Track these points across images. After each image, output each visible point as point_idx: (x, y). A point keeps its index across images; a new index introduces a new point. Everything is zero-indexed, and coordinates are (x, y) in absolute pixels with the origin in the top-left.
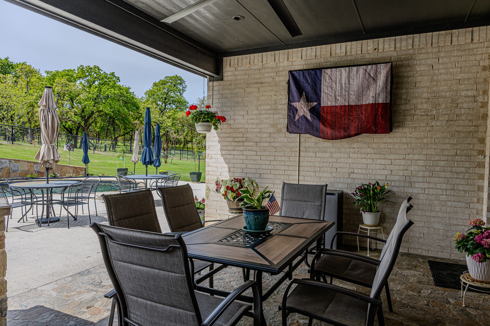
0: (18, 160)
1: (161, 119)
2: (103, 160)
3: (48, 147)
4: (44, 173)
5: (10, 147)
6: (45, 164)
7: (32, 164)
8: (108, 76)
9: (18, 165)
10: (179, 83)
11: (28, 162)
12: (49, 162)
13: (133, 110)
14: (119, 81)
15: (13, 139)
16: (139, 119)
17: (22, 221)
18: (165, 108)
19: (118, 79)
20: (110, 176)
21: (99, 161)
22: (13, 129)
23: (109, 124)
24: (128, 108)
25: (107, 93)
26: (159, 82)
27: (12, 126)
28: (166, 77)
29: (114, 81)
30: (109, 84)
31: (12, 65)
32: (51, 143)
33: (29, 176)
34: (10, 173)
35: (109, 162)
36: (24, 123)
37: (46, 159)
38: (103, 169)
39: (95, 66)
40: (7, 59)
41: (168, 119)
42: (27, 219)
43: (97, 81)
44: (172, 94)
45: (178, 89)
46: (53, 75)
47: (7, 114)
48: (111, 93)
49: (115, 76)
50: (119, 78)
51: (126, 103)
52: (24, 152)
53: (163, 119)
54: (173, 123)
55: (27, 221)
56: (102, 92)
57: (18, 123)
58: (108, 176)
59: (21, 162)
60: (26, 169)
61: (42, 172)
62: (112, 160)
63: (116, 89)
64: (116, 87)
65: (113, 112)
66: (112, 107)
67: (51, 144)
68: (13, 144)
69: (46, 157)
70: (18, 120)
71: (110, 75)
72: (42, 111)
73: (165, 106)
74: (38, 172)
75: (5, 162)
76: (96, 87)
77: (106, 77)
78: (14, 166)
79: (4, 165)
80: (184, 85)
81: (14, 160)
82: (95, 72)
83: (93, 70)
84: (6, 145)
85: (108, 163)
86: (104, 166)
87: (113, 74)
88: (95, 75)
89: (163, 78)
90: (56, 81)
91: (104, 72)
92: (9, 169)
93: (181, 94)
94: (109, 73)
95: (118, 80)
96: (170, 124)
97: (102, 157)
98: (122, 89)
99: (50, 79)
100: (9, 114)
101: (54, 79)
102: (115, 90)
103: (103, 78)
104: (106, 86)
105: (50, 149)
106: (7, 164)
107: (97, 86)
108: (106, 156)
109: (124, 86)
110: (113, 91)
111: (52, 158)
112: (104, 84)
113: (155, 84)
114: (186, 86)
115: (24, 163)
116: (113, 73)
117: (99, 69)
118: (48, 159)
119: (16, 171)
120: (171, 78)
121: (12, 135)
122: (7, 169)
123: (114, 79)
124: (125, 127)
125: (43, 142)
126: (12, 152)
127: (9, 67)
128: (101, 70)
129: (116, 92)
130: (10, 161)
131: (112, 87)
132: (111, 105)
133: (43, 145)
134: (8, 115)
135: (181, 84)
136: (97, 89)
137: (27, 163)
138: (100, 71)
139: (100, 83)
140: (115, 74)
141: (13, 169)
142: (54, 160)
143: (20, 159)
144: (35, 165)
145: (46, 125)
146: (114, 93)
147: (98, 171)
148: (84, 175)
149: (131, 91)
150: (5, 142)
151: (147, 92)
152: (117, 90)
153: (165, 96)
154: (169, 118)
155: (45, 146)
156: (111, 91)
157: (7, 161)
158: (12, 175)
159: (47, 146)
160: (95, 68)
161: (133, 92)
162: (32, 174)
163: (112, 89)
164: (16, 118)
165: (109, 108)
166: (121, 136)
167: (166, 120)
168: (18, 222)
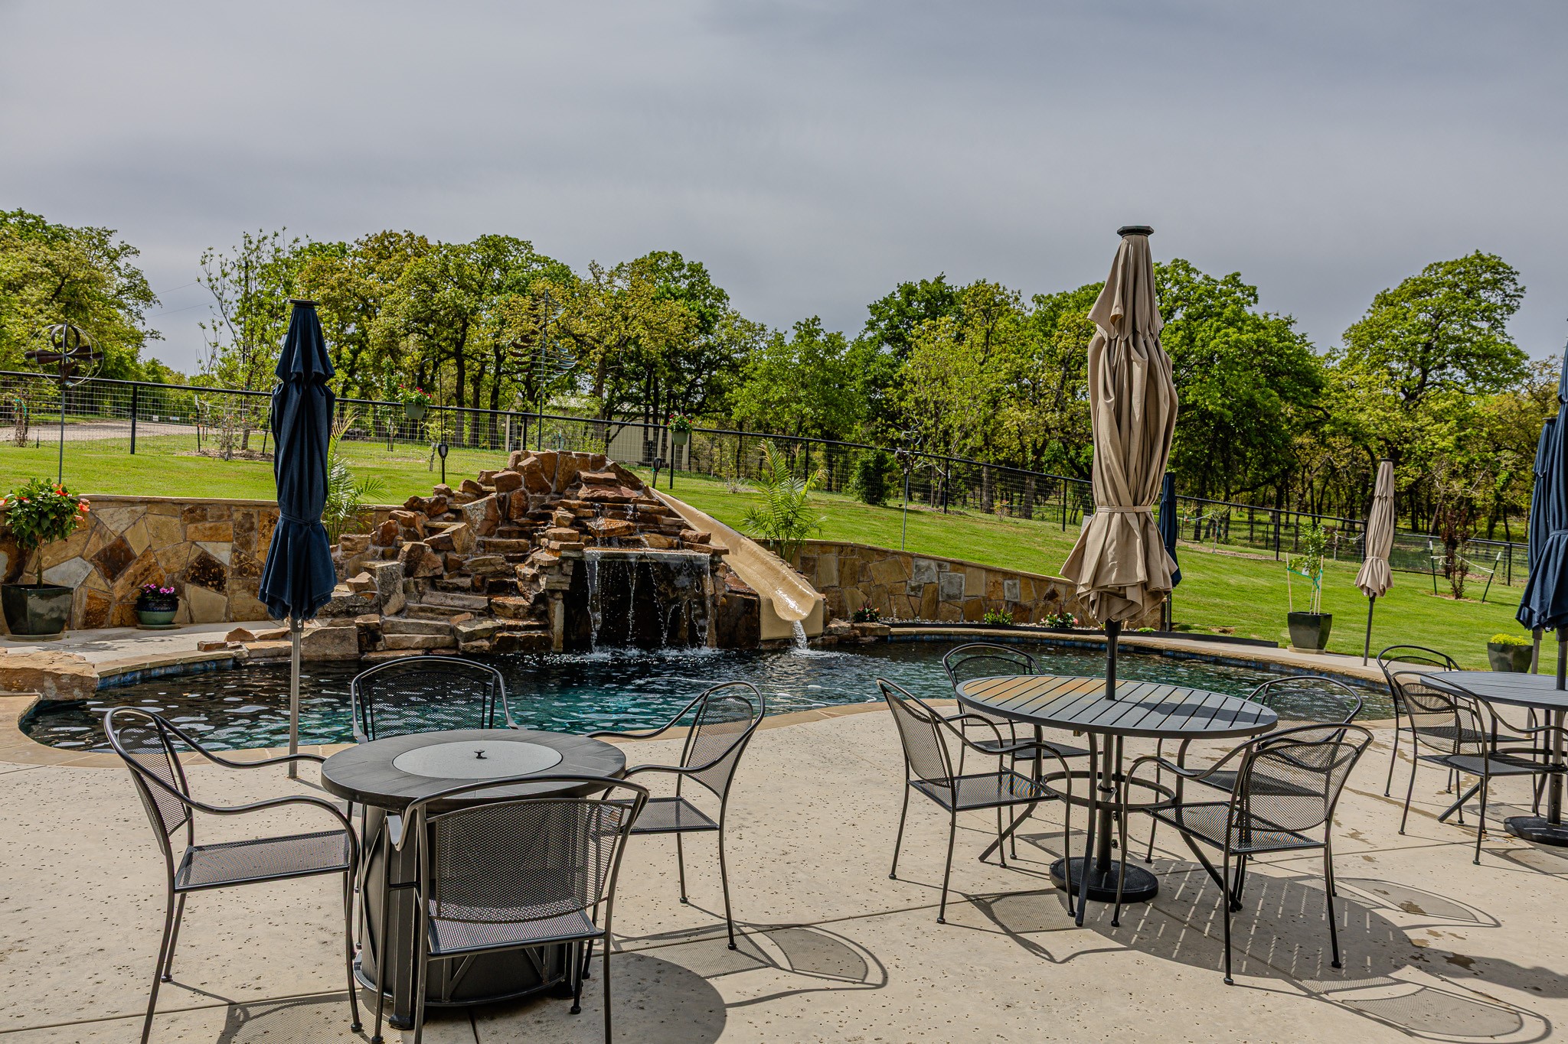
0: (962, 564)
1: (1409, 424)
2: (1210, 572)
3: (1124, 524)
4: (1031, 610)
5: (938, 521)
6: (1105, 604)
7: (1000, 579)
8: (1219, 287)
9: (960, 578)
10: (1487, 281)
11: (989, 570)
12: (1124, 596)
13: (1301, 397)
14: (1256, 301)
15: (946, 499)
16: (1315, 429)
17: (995, 857)
18: (1422, 384)
19: (1250, 295)
20: (1254, 636)
21: (1200, 576)
22: (948, 467)
23: (1212, 448)
24: (1282, 393)
25: (1212, 344)
26: (1402, 287)
27: (947, 460)
28: (1431, 266)
29: (1236, 302)
30: (1220, 315)
31: (950, 296)
32: (1135, 504)
33: (990, 617)
34: (938, 602)
35: (1232, 582)
36: (974, 451)
37: (1112, 579)
38: (1216, 605)
39: (1177, 260)
40: (939, 280)
41: (1436, 422)
42: (1013, 853)
43: (1179, 310)
44: (1454, 329)
45: (1483, 305)
46: (1055, 305)
47: (935, 425)
48: (1227, 343)
49: (1240, 285)
50: (1255, 289)
51: (1273, 374)
52: (975, 538)
53: (1417, 425)
54: (1459, 439)
55: (1014, 858)
56: (1198, 343)
57: (961, 451)
58: (1244, 636)
59: (969, 570)
60: (982, 592)
61: (1026, 606)
62: (1239, 572)
63: (1245, 328)
64: (1244, 321)
65: (1230, 408)
66: (1227, 392)
67: (1138, 509)
68: (945, 511)
69: (1111, 570)
70: (962, 443)
71: (1225, 283)
72: (1105, 349)
73: (1425, 373)
74: (1015, 604)
75: (928, 568)
76: (1178, 329)
77: (1210, 294)
78: (950, 583)
79: (925, 578)
80: (1513, 287)
81: (952, 562)
82: (1176, 280)
83: (1168, 276)
84: (929, 515)
85: (1229, 585)
86: (1219, 595)
87: (1234, 279)
88: (1175, 290)
89: (1417, 273)
90: (1060, 321)
91: (1207, 278)
92: (936, 590)
93: (1496, 324)
94: (1220, 278)
95: (1251, 299)
96: (1449, 442)
97: (1202, 563)
98: (1264, 328)
99: (1044, 321)
100: (941, 427)
101: (1056, 316)
102: (1240, 329)
103: (1201, 295)
104: (1210, 321)
105: (1130, 529)
106: (931, 575)
107: (1180, 323)
108: (1214, 558)
109: (1272, 318)
110: (1234, 337)
111: (1141, 575)
112: (1206, 314)
113: (1384, 300)
114: (1522, 290)
115: (977, 572)
116: (1235, 276)
117: (1187, 270)
118: (1123, 582)
119: (954, 597)
120: (1452, 267)
121: (945, 484)
122: (931, 588)
123: (1239, 294)
124: (1266, 457)
125: (1099, 494)
126: (943, 535)
127: (944, 300)
128: (1194, 270)
129: (1244, 338)
130: (940, 563)
131: (1230, 323)
132: (1223, 384)
133: (1102, 513)
134: (937, 429)
135: (1495, 284)
136: (1181, 333)
137: (984, 574)
138: (1193, 275)
139: (1189, 316)
140: (1242, 280)
141: (945, 591)
142: (1145, 585)
143: (966, 560)
144: (1006, 582)
145: (1119, 414)
146: (1238, 341)
147: (1201, 613)
148: (1159, 625)
149: (1295, 330)
150: (926, 508)
151: (1354, 328)
152: (1248, 331)
153: (1424, 338)
154: (1438, 418)
155: (1111, 516)
156: (1227, 335)
157: (933, 564)
158: (944, 608)
159: (1117, 517)
160: (1176, 266)
161: (1304, 335)
162: (997, 611)
163: (1231, 330)
164: (957, 435)
165: (1219, 395)
166: (1247, 490)
167: (1428, 428)
168: (982, 858)
